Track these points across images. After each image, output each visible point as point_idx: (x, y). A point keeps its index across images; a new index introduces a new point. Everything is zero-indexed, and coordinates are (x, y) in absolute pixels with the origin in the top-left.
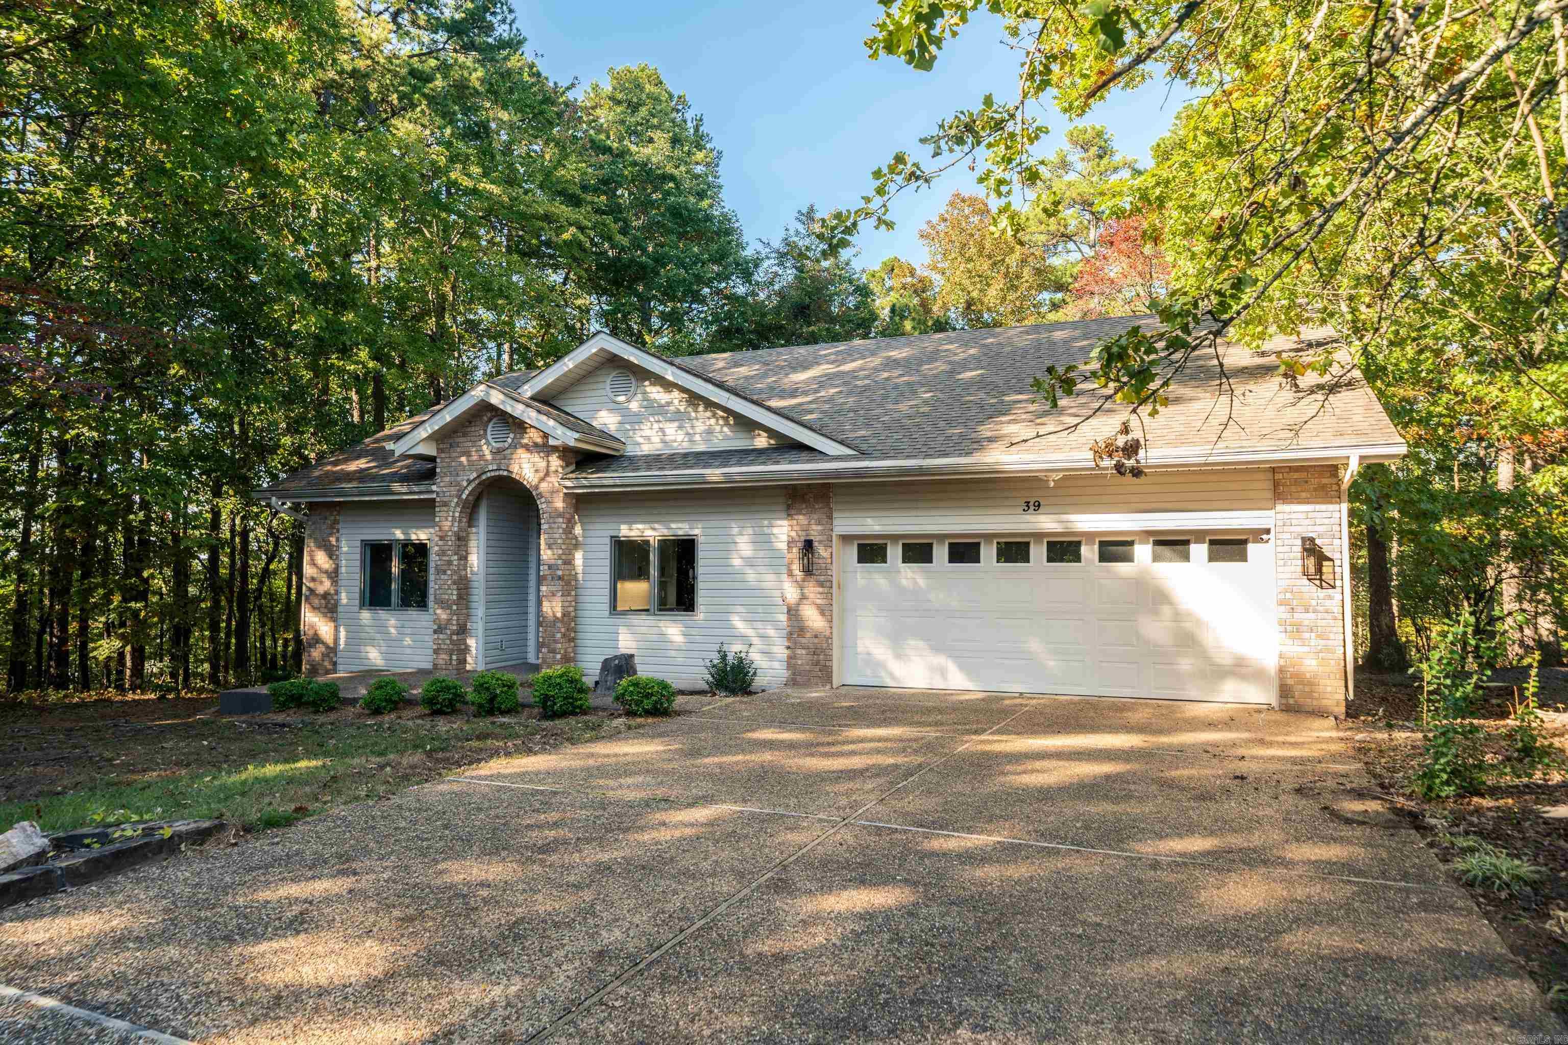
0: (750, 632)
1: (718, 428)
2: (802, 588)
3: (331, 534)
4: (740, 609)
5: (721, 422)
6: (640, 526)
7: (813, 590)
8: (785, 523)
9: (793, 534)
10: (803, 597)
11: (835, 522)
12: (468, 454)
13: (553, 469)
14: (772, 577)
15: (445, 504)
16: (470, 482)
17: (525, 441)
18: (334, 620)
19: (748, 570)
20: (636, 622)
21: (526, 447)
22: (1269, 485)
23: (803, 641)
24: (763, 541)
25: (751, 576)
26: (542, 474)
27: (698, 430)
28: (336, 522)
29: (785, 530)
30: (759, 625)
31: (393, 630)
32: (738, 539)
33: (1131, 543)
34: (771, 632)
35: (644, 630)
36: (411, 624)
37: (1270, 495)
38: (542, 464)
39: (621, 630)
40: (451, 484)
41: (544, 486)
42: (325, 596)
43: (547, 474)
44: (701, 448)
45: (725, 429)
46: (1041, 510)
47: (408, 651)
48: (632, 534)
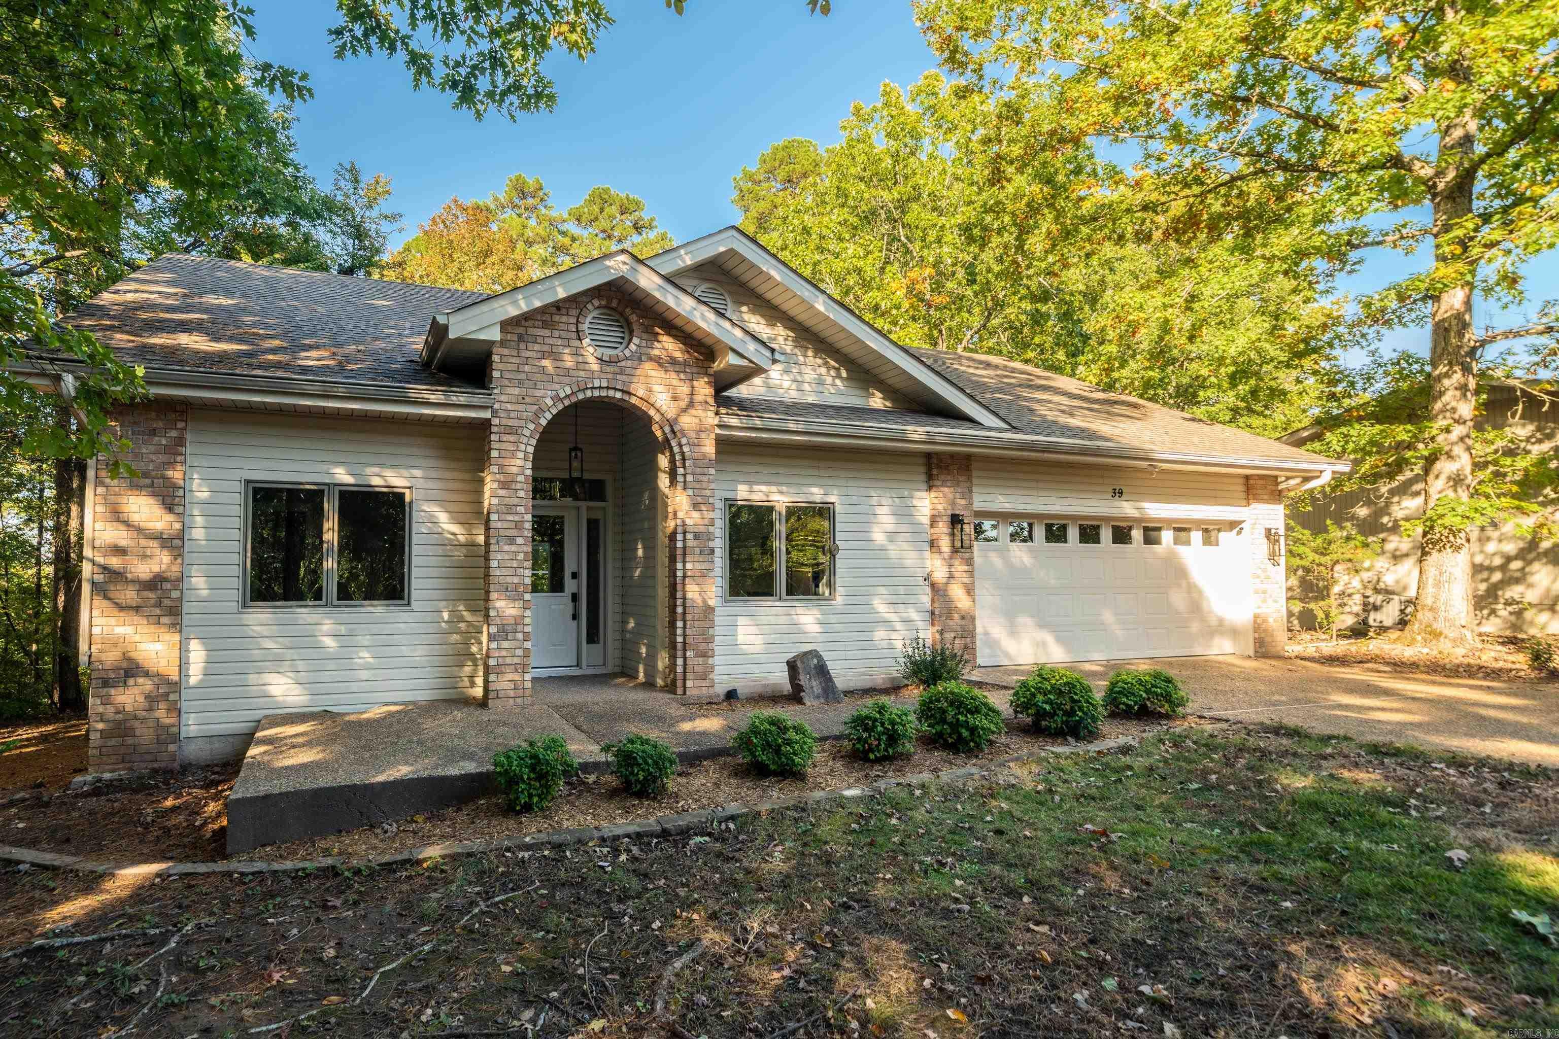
0: (893, 617)
1: (829, 380)
2: (950, 565)
3: (171, 464)
4: (882, 590)
5: (833, 373)
6: (764, 488)
7: (960, 568)
8: (924, 494)
9: (940, 507)
10: (951, 577)
11: (975, 497)
12: (556, 357)
13: (698, 398)
14: (913, 554)
15: (512, 431)
16: (557, 399)
17: (656, 352)
18: (176, 626)
19: (891, 546)
20: (762, 610)
21: (658, 361)
22: (1242, 488)
23: (951, 623)
24: (904, 513)
25: (893, 551)
26: (683, 404)
27: (807, 378)
28: (181, 442)
29: (927, 502)
30: (901, 608)
31: (328, 642)
32: (879, 510)
33: (1159, 529)
34: (914, 616)
35: (773, 620)
36: (375, 629)
37: (1243, 495)
38: (685, 389)
39: (741, 621)
40: (521, 400)
41: (687, 422)
42: (156, 583)
43: (691, 404)
44: (812, 399)
45: (838, 382)
46: (1124, 497)
47: (364, 675)
48: (755, 497)
